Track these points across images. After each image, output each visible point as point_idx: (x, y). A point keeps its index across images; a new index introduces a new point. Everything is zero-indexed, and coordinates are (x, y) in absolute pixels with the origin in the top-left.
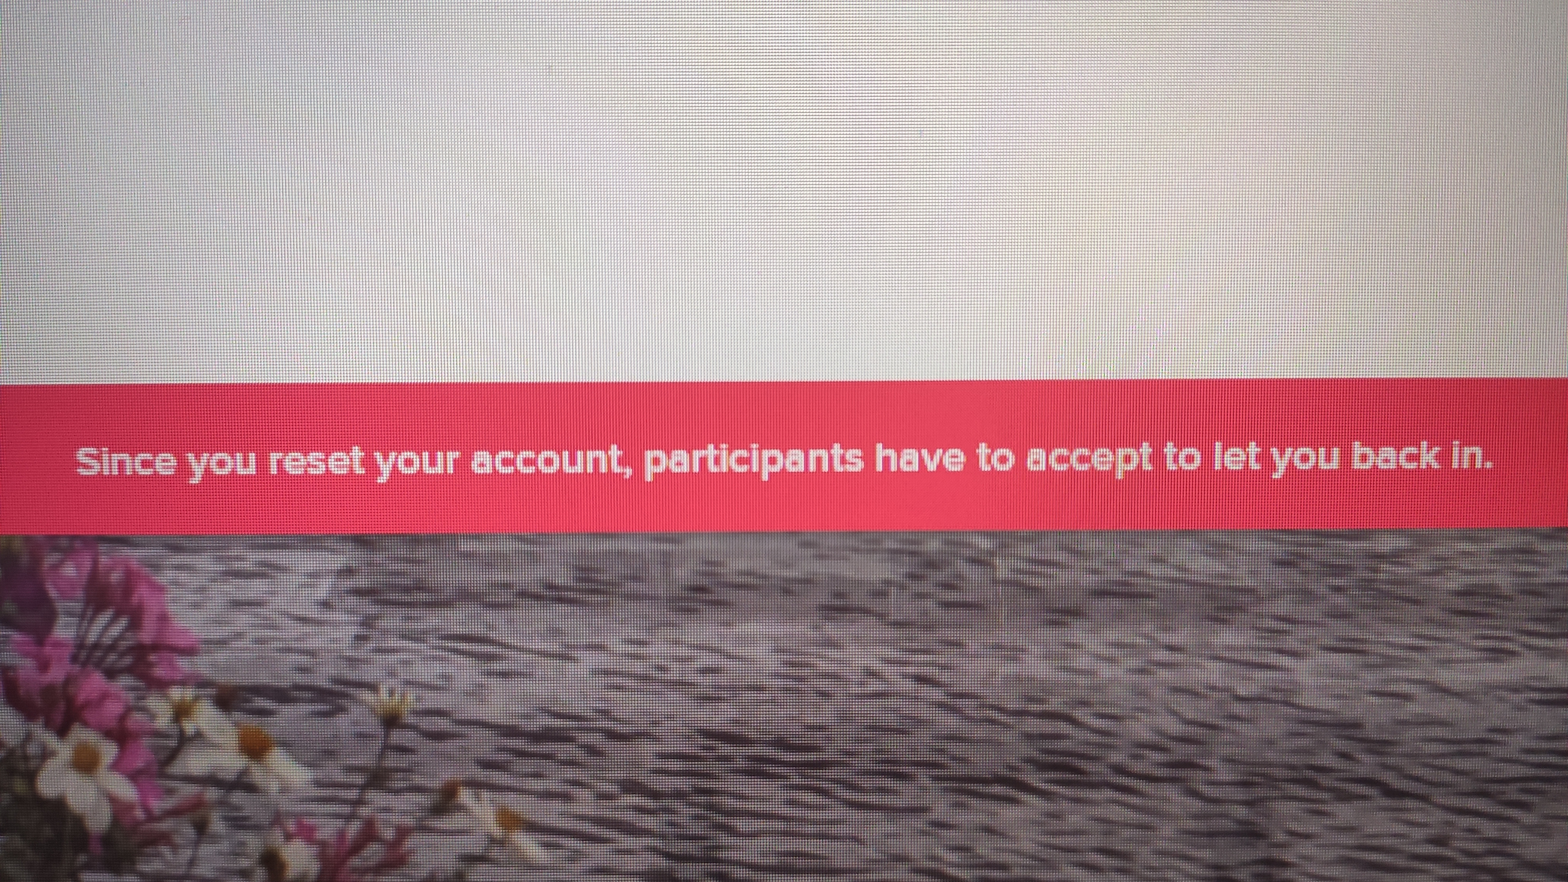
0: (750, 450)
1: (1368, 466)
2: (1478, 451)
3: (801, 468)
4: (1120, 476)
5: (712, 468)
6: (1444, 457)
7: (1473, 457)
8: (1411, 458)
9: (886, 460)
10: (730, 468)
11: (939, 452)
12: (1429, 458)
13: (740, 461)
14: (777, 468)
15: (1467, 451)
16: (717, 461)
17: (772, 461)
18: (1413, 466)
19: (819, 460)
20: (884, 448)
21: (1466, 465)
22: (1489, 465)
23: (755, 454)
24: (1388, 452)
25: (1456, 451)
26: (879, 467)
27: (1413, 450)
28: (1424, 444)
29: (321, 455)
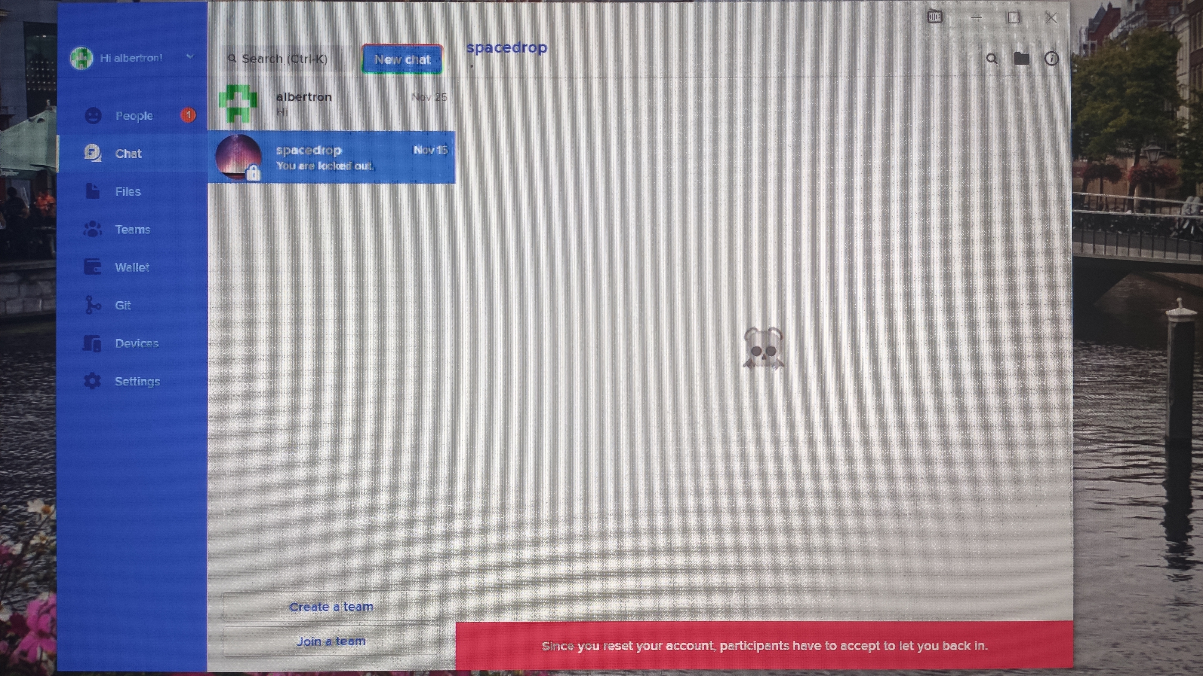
0: (753, 643)
1: (948, 649)
2: (983, 644)
3: (770, 649)
4: (870, 652)
5: (742, 649)
6: (972, 647)
7: (981, 646)
8: (961, 647)
9: (796, 646)
10: (747, 649)
11: (813, 644)
12: (967, 647)
13: (750, 646)
14: (762, 649)
15: (979, 644)
16: (743, 646)
17: (760, 646)
18: (962, 649)
19: (775, 646)
20: (796, 643)
21: (979, 649)
22: (987, 649)
23: (755, 644)
24: (954, 645)
25: (976, 645)
26: (794, 649)
27: (962, 644)
28: (966, 642)
29: (619, 644)
